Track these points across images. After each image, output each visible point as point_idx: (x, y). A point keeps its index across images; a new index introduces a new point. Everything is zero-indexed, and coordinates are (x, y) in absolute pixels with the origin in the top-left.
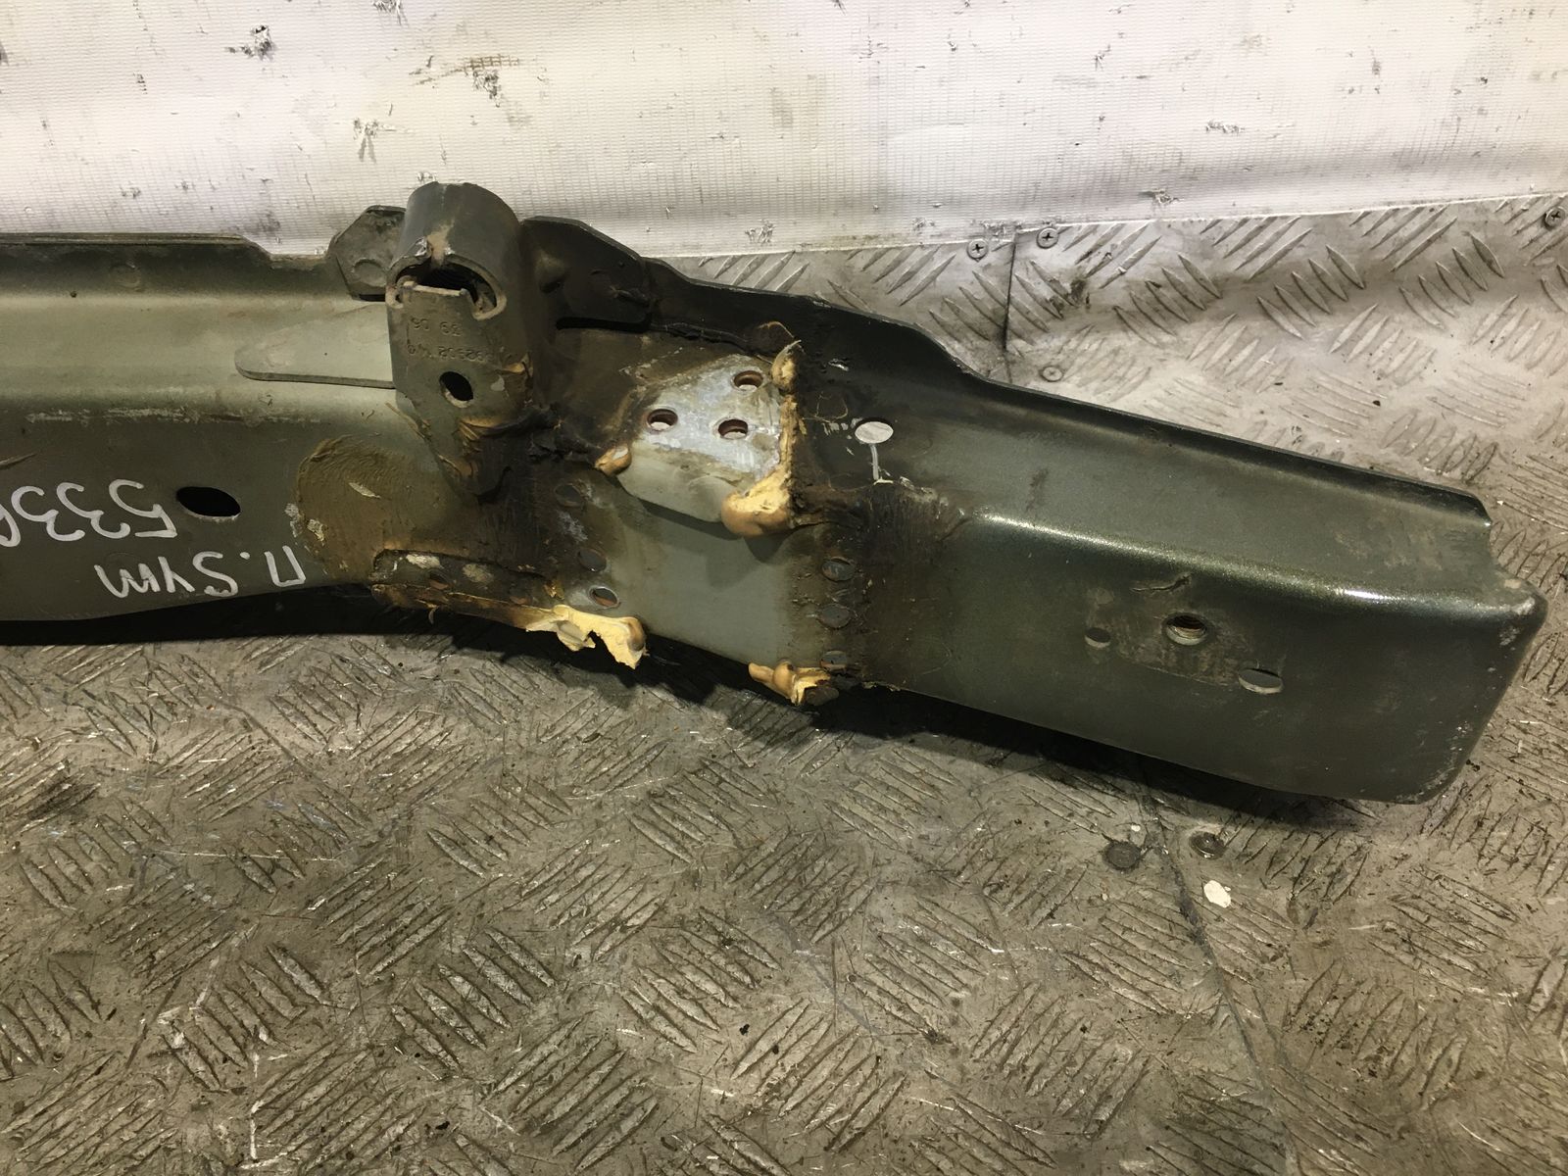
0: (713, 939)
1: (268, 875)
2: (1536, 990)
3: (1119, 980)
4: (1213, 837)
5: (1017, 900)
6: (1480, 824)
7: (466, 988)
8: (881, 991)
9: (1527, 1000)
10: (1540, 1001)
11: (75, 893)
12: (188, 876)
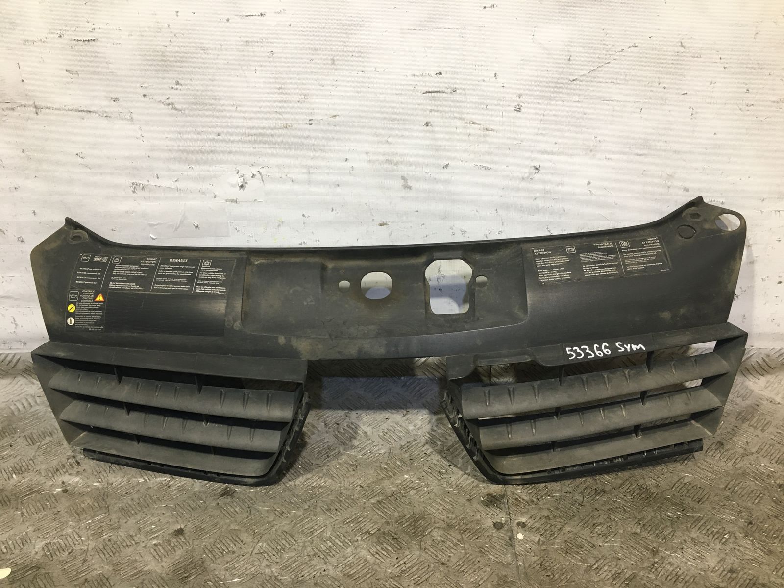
0: (392, 538)
1: (281, 514)
2: (594, 564)
3: (490, 554)
4: (523, 523)
5: (469, 534)
6: (594, 525)
7: (330, 544)
8: (432, 552)
9: (591, 567)
10: (595, 567)
11: (234, 516)
12: (261, 513)
